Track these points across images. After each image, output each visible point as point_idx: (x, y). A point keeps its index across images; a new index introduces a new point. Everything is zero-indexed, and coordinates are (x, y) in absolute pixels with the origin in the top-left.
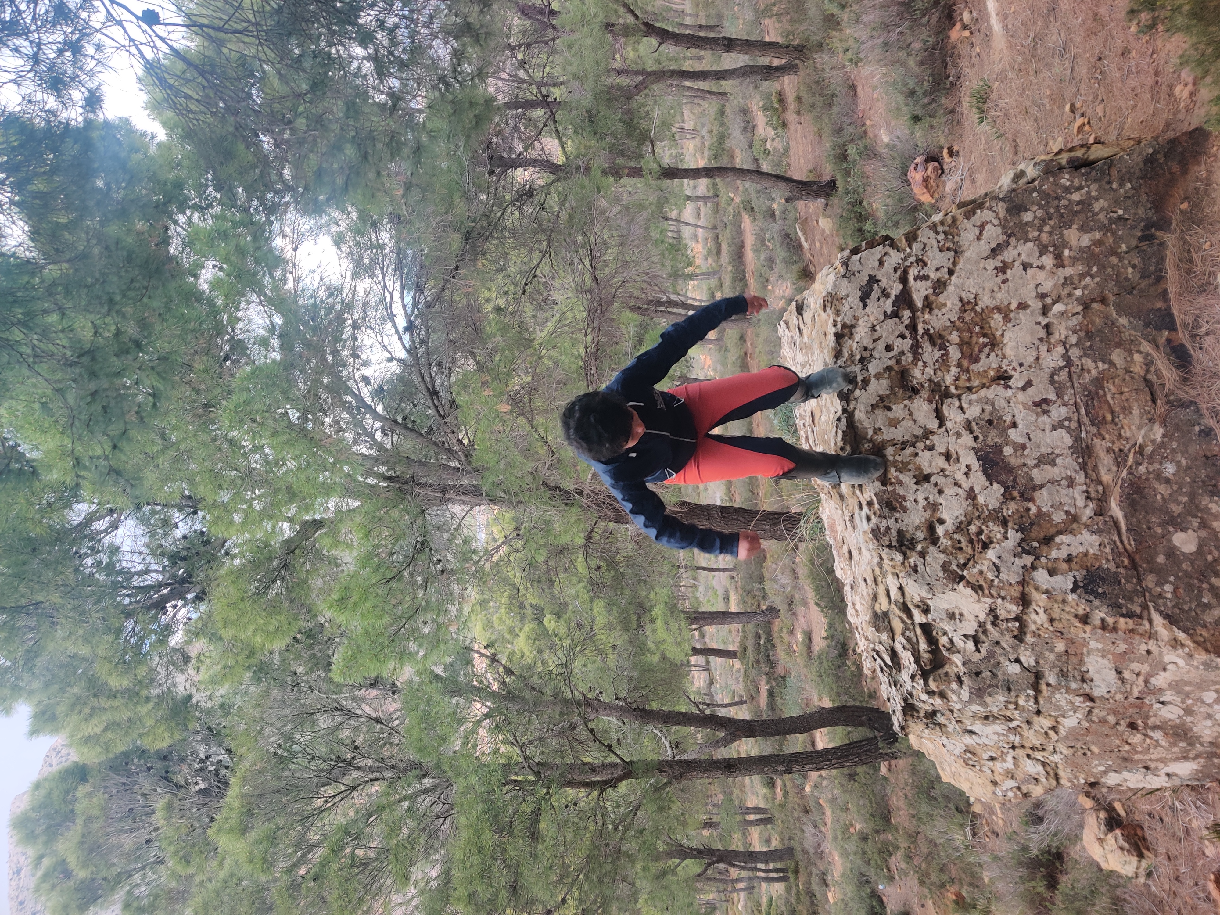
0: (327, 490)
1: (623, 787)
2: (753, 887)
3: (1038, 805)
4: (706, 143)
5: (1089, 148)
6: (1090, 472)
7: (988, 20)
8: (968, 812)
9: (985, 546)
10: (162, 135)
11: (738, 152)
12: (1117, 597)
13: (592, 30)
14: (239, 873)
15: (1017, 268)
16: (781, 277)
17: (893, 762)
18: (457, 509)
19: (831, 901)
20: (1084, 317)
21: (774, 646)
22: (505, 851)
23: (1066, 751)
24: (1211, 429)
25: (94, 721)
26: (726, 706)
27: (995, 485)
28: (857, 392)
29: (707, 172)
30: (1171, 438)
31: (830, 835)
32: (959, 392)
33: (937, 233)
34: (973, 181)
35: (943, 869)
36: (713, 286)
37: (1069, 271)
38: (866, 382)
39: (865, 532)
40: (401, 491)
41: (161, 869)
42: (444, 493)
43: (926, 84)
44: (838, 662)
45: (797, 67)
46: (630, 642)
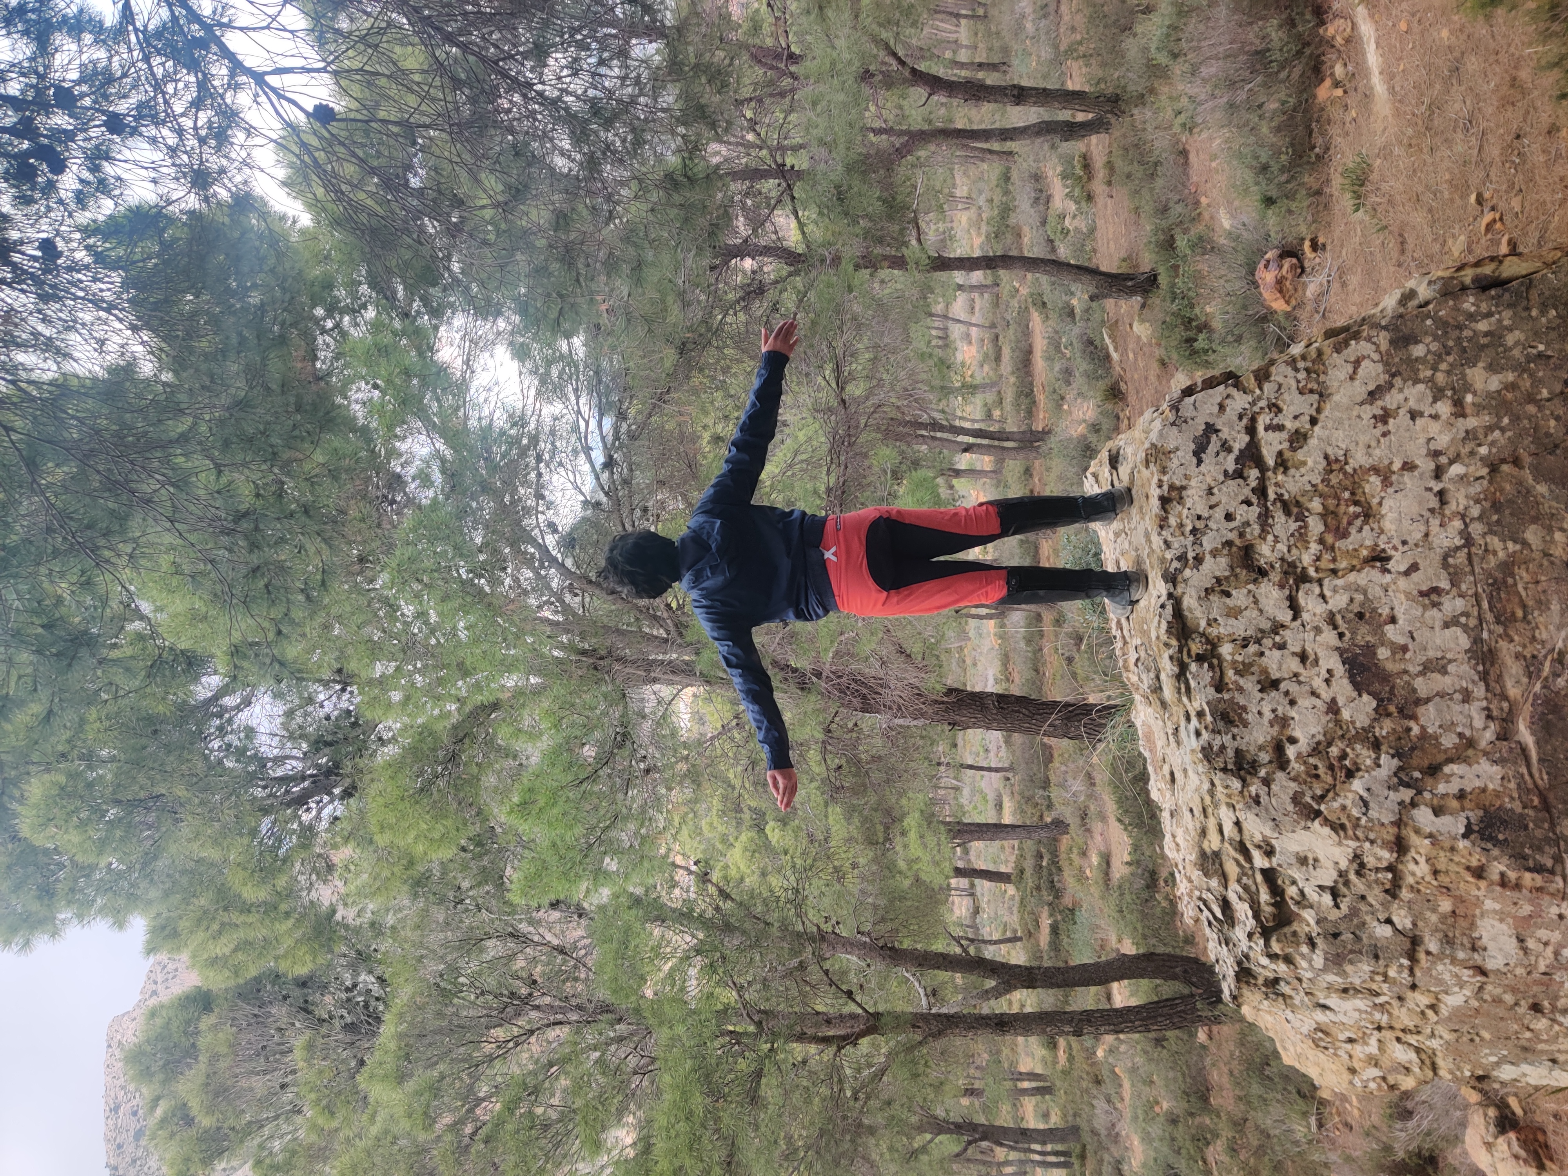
0: (509, 666)
1: (865, 1043)
2: (1025, 1173)
3: (1406, 1095)
4: (985, 216)
5: (1501, 262)
6: (1493, 684)
7: (1367, 75)
8: (1313, 1098)
9: (1350, 774)
10: (306, 220)
11: (1026, 230)
12: (1523, 846)
13: (844, 82)
14: (395, 1130)
15: (1403, 417)
16: (1080, 394)
17: (1215, 1029)
18: (666, 691)
20: (1491, 482)
21: (1060, 869)
22: (717, 1120)
23: (1447, 1036)
25: (223, 940)
26: (996, 942)
27: (1366, 697)
28: (1187, 572)
29: (988, 263)
31: (1128, 1114)
32: (1321, 575)
33: (1297, 370)
34: (1344, 285)
35: (1277, 1167)
36: (990, 401)
37: (1472, 422)
38: (1199, 560)
39: (1193, 751)
40: (596, 668)
41: (299, 1119)
42: (649, 671)
43: (1283, 157)
44: (1145, 895)
45: (1109, 123)
46: (875, 860)
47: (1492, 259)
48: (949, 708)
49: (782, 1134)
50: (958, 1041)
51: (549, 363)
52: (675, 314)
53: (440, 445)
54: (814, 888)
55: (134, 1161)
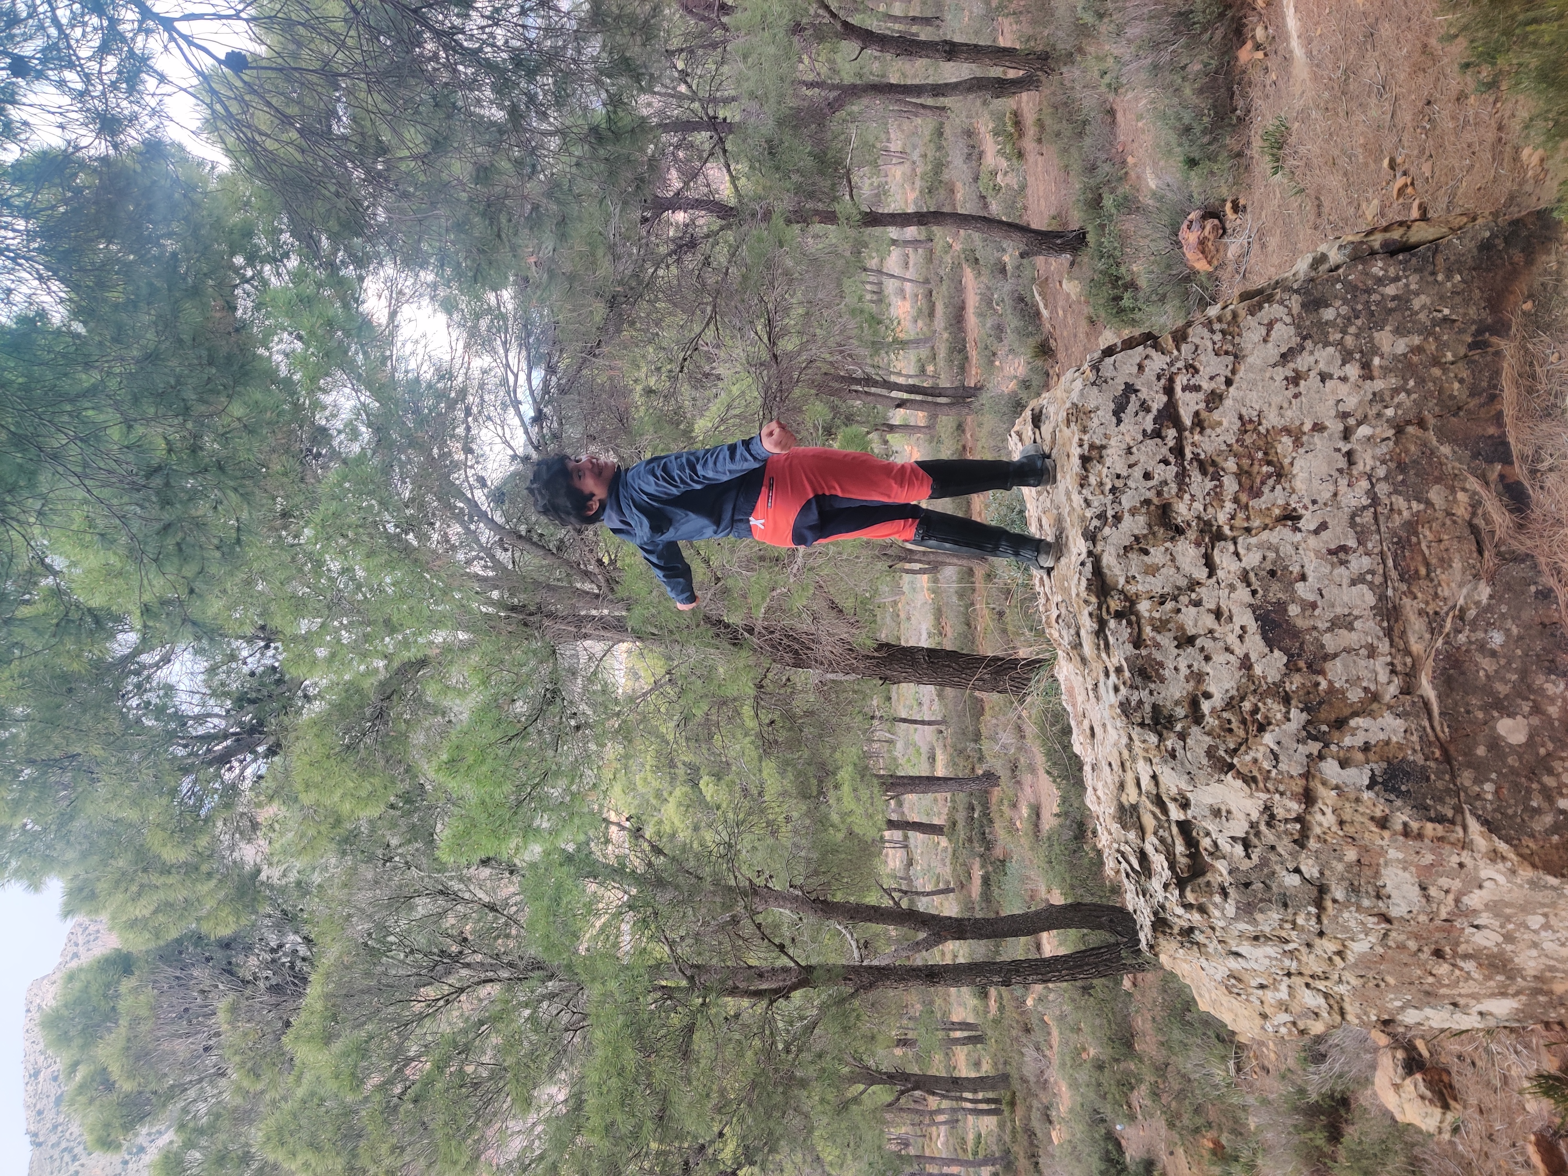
0: (437, 623)
1: (797, 995)
2: (957, 1121)
3: (1319, 1039)
4: (919, 171)
5: (1409, 227)
6: (1396, 640)
7: (1287, 39)
8: (1232, 1042)
9: (1262, 728)
11: (959, 185)
12: (1425, 797)
13: (775, 35)
14: (322, 1092)
15: (1314, 379)
16: (1011, 351)
17: (1140, 976)
18: (596, 647)
19: (1056, 1142)
20: (1396, 443)
21: (991, 821)
22: (649, 1075)
23: (1354, 982)
24: (1551, 590)
25: (143, 902)
26: (928, 894)
27: (1277, 653)
28: (1107, 531)
29: (920, 218)
30: (1501, 600)
31: (1056, 1061)
32: (1235, 534)
33: (1213, 332)
34: (1263, 246)
35: (1198, 1110)
36: (923, 356)
37: (1379, 385)
38: (1118, 518)
39: (1111, 706)
40: (526, 625)
41: (223, 1082)
42: (579, 627)
43: (1206, 119)
44: (1073, 846)
45: (1038, 81)
46: (808, 813)
47: (1401, 224)
48: (881, 663)
49: (715, 1087)
50: (891, 993)
51: (478, 317)
52: (605, 267)
53: (365, 397)
54: (745, 844)
55: (55, 1127)
